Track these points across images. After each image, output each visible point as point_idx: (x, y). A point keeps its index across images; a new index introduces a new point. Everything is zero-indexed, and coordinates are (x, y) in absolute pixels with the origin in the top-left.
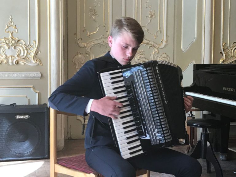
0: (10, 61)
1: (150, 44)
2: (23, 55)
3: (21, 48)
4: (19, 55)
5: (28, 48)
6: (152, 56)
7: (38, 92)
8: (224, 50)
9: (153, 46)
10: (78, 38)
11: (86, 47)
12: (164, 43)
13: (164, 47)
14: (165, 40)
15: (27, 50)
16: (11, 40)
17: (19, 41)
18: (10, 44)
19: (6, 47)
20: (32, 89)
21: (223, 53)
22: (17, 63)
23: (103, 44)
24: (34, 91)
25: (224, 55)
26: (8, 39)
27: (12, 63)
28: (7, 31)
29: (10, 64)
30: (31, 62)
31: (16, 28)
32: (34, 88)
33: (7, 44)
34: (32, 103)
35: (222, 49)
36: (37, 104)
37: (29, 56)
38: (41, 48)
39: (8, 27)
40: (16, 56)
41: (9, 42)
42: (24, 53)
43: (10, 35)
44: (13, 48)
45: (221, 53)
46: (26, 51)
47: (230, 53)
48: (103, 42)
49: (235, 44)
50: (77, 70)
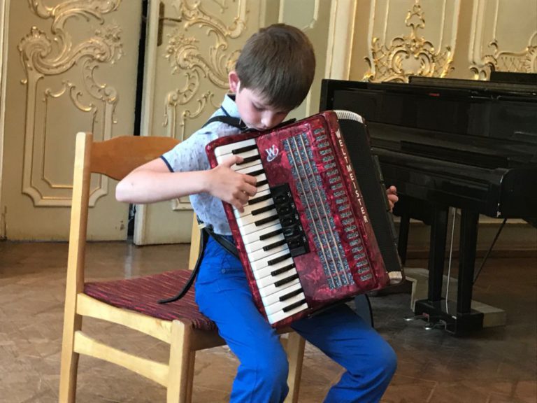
1: (211, 25)
6: (214, 53)
8: (374, 54)
9: (217, 32)
11: (54, 17)
12: (240, 27)
13: (239, 36)
14: (243, 18)
21: (372, 60)
23: (98, 15)
35: (371, 52)
45: (367, 59)
47: (385, 62)
48: (97, 8)
49: (399, 43)
50: (30, 72)
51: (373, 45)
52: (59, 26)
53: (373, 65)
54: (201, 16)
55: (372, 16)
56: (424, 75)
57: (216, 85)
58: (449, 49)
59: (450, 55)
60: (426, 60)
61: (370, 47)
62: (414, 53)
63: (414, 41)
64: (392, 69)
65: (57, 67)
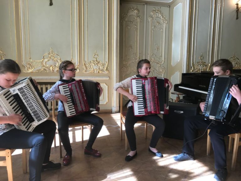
0: (95, 71)
1: (157, 62)
2: (101, 69)
3: (100, 65)
4: (99, 69)
5: (103, 65)
6: (157, 68)
9: (158, 63)
10: (123, 60)
12: (163, 62)
13: (163, 64)
14: (163, 60)
16: (96, 61)
17: (99, 62)
19: (94, 65)
22: (99, 72)
23: (135, 63)
26: (94, 61)
27: (96, 72)
28: (94, 57)
29: (95, 72)
30: (104, 72)
31: (98, 56)
33: (94, 64)
37: (104, 69)
38: (109, 65)
39: (94, 55)
42: (102, 67)
43: (95, 59)
44: (96, 65)
45: (191, 67)
48: (135, 61)
49: (198, 63)
51: (192, 64)
52: (128, 65)
53: (193, 68)
54: (154, 61)
55: (192, 58)
56: (204, 69)
57: (158, 74)
58: (209, 63)
59: (209, 64)
62: (202, 65)
63: (202, 62)
64: (197, 69)
65: (128, 73)
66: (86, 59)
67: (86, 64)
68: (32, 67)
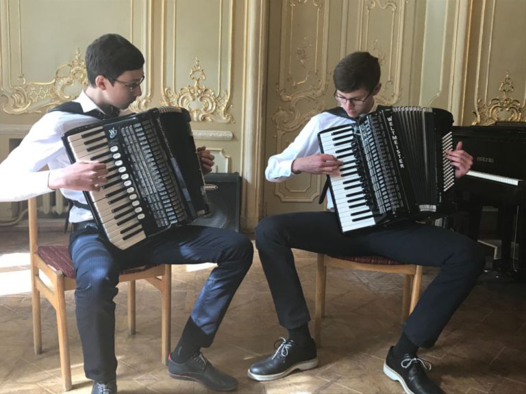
0: (195, 116)
2: (211, 110)
3: (209, 100)
4: (206, 109)
5: (217, 100)
7: (228, 157)
8: (478, 109)
9: (380, 102)
10: (280, 89)
11: (290, 101)
12: (396, 98)
13: (396, 103)
14: (397, 92)
15: (216, 102)
16: (196, 88)
17: (206, 90)
18: (196, 95)
19: (191, 99)
20: (221, 153)
21: (478, 113)
22: (204, 119)
23: (314, 98)
24: (224, 155)
25: (479, 116)
26: (193, 88)
27: (198, 118)
28: (192, 76)
29: (195, 120)
30: (220, 118)
31: (203, 74)
32: (223, 152)
33: (192, 95)
34: (220, 171)
35: (476, 108)
36: (226, 171)
37: (218, 110)
38: (234, 101)
39: (194, 72)
40: (202, 109)
41: (194, 91)
42: (212, 106)
43: (196, 82)
44: (199, 99)
45: (475, 113)
46: (215, 104)
47: (486, 114)
48: (313, 94)
49: (495, 102)
50: (278, 131)
51: (478, 104)
52: (293, 105)
55: (477, 86)
56: (513, 120)
60: (515, 111)
61: (476, 105)
62: (506, 107)
63: (506, 100)
64: (492, 118)
65: (292, 128)
66: (170, 83)
67: (169, 95)
68: (27, 100)
